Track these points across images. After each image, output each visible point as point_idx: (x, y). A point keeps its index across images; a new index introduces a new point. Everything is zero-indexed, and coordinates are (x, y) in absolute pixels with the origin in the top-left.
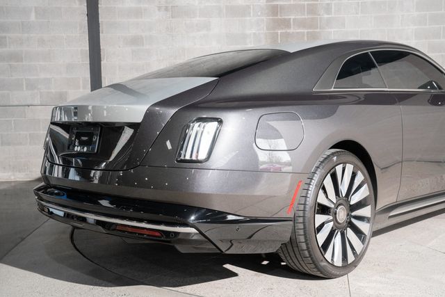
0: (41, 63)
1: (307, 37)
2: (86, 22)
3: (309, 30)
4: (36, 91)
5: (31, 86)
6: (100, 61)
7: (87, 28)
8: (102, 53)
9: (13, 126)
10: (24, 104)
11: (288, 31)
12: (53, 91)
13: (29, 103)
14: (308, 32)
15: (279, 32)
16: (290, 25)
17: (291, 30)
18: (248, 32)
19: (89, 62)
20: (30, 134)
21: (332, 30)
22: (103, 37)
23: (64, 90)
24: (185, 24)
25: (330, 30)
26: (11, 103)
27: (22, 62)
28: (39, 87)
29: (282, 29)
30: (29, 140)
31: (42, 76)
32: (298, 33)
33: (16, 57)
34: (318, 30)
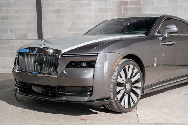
0: (16, 21)
1: (136, 9)
2: (36, 3)
3: (137, 6)
4: (13, 33)
5: (11, 31)
6: (42, 20)
7: (36, 5)
8: (42, 17)
9: (3, 48)
10: (8, 39)
11: (127, 7)
12: (21, 33)
13: (11, 38)
14: (136, 7)
15: (123, 7)
16: (128, 4)
17: (128, 6)
18: (108, 7)
19: (37, 21)
20: (10, 52)
21: (148, 6)
22: (43, 9)
23: (26, 33)
24: (80, 3)
25: (147, 6)
26: (3, 39)
27: (8, 20)
28: (15, 31)
29: (124, 6)
30: (10, 55)
31: (16, 26)
32: (131, 7)
33: (5, 18)
34: (141, 6)
